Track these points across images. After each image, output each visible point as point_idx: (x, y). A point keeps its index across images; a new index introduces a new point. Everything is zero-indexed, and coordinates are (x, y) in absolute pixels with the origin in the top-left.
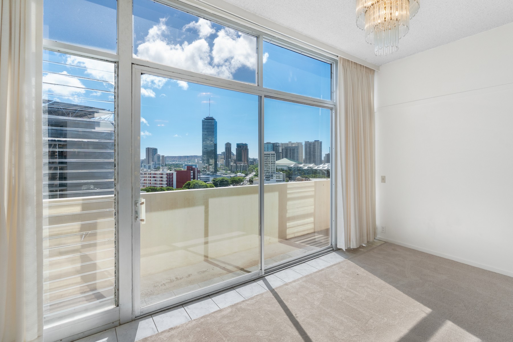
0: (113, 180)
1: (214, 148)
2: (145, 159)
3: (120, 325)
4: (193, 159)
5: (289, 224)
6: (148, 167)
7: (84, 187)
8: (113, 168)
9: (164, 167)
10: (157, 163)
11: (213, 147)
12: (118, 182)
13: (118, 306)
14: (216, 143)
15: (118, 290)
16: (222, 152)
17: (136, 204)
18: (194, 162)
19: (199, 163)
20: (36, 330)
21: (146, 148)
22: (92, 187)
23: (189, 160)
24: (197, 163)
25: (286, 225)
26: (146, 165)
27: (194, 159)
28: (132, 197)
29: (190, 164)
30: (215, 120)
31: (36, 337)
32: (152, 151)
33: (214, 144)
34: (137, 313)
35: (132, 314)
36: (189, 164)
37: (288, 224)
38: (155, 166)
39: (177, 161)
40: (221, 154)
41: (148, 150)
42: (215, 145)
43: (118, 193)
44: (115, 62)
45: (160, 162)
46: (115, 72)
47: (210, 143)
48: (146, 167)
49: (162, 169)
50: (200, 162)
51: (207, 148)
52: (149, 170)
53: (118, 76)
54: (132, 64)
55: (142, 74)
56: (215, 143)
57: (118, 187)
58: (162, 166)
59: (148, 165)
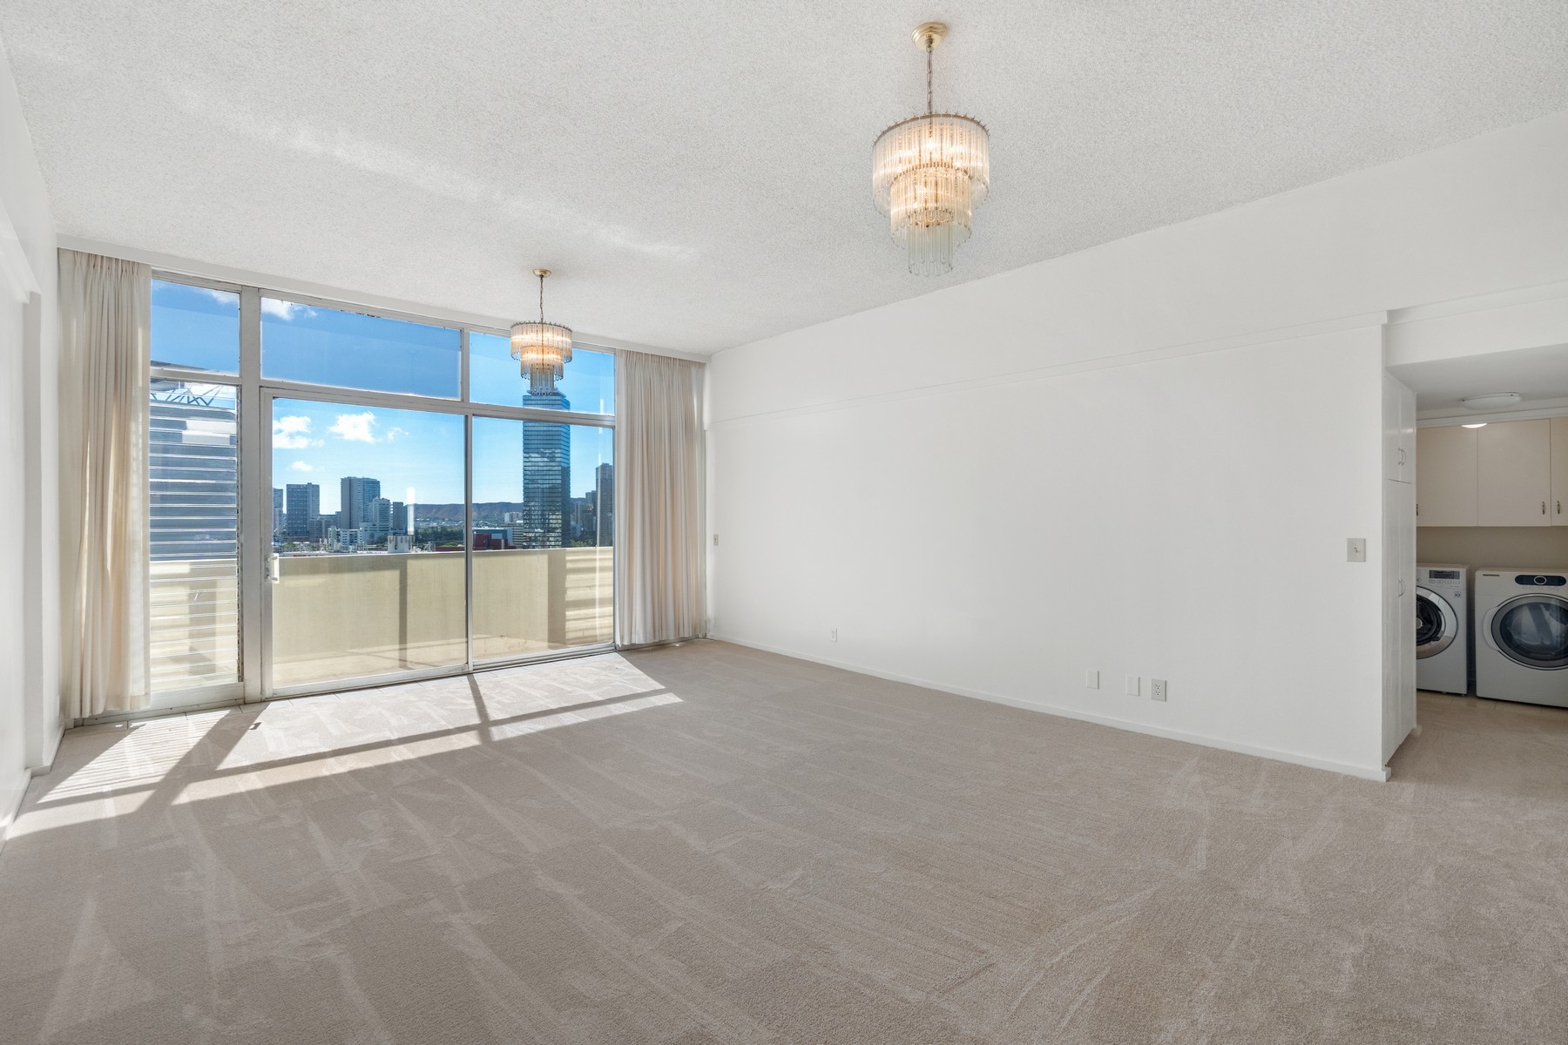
0: (235, 530)
1: (560, 482)
2: (338, 512)
3: (245, 704)
4: (496, 513)
5: (570, 613)
6: (348, 538)
7: (197, 537)
8: (236, 514)
9: (399, 537)
10: (378, 526)
11: (557, 477)
12: (241, 532)
13: (242, 680)
14: (566, 465)
15: (242, 664)
16: (587, 494)
17: (266, 559)
18: (500, 522)
19: (514, 525)
20: (143, 685)
21: (342, 479)
22: (207, 537)
23: (485, 518)
24: (509, 525)
25: (564, 616)
26: (341, 533)
27: (501, 512)
28: (261, 550)
29: (487, 528)
30: (563, 396)
31: (143, 693)
32: (360, 488)
33: (560, 468)
34: (268, 693)
35: (261, 693)
36: (482, 528)
37: (568, 613)
38: (372, 536)
39: (443, 520)
40: (585, 497)
41: (349, 485)
42: (565, 473)
43: (242, 545)
44: (237, 386)
45: (388, 521)
46: (237, 398)
47: (548, 464)
48: (341, 538)
49: (393, 543)
50: (518, 522)
51: (539, 481)
52: (351, 547)
53: (241, 401)
54: (260, 387)
55: (274, 398)
56: (563, 464)
57: (242, 538)
58: (394, 534)
59: (348, 533)
